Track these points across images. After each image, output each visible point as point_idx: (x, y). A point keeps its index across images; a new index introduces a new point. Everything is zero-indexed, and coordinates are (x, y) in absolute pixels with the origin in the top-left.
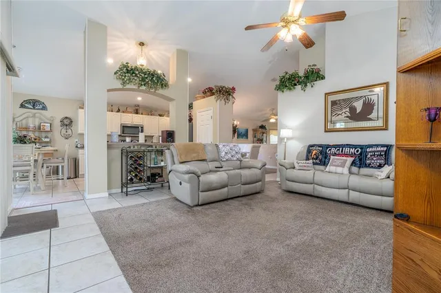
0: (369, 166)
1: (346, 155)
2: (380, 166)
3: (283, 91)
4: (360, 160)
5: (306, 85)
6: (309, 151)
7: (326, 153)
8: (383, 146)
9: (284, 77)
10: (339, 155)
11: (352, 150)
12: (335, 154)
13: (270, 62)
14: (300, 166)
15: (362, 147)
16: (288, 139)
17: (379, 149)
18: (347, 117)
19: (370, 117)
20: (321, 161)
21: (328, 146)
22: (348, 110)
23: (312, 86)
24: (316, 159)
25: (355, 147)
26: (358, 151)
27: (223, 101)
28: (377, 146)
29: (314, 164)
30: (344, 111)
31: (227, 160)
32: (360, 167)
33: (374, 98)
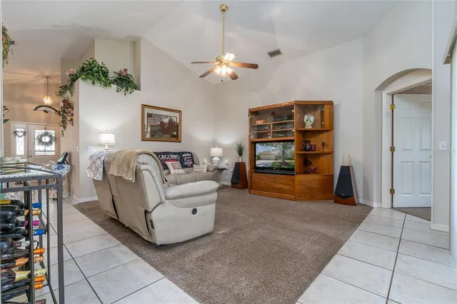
0: (187, 166)
1: (173, 160)
4: (181, 163)
5: (127, 89)
8: (189, 153)
10: (169, 160)
11: (175, 156)
12: (166, 160)
15: (179, 154)
17: (188, 155)
18: (159, 130)
22: (159, 124)
25: (175, 154)
26: (178, 157)
28: (186, 153)
30: (157, 124)
32: (185, 168)
33: (175, 119)
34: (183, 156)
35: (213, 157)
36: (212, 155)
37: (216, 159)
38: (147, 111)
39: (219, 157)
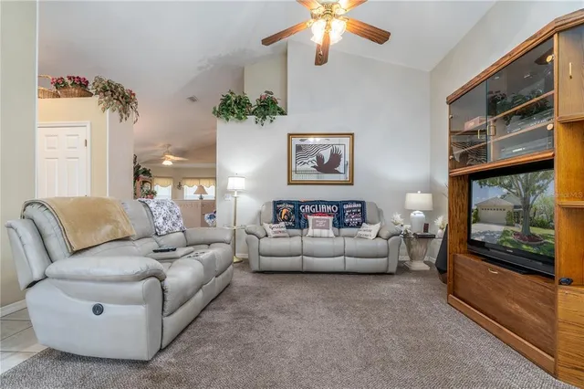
0: (347, 225)
1: (323, 214)
2: (359, 225)
3: (228, 119)
4: (339, 219)
5: (264, 118)
6: (277, 211)
7: (300, 212)
8: (357, 202)
9: (228, 97)
10: (315, 214)
11: (329, 208)
12: (311, 213)
13: (200, 68)
14: (275, 232)
15: (337, 204)
16: (239, 192)
17: (355, 206)
18: (314, 167)
19: (337, 169)
20: (294, 222)
21: (300, 203)
22: (315, 158)
23: (272, 121)
24: (288, 220)
25: (331, 203)
26: (335, 208)
27: (116, 114)
28: (352, 202)
29: (288, 227)
30: (310, 159)
31: (168, 233)
32: (339, 228)
33: (341, 148)
34: (345, 207)
35: (412, 211)
36: (408, 207)
37: (418, 215)
38: (296, 141)
39: (424, 212)
